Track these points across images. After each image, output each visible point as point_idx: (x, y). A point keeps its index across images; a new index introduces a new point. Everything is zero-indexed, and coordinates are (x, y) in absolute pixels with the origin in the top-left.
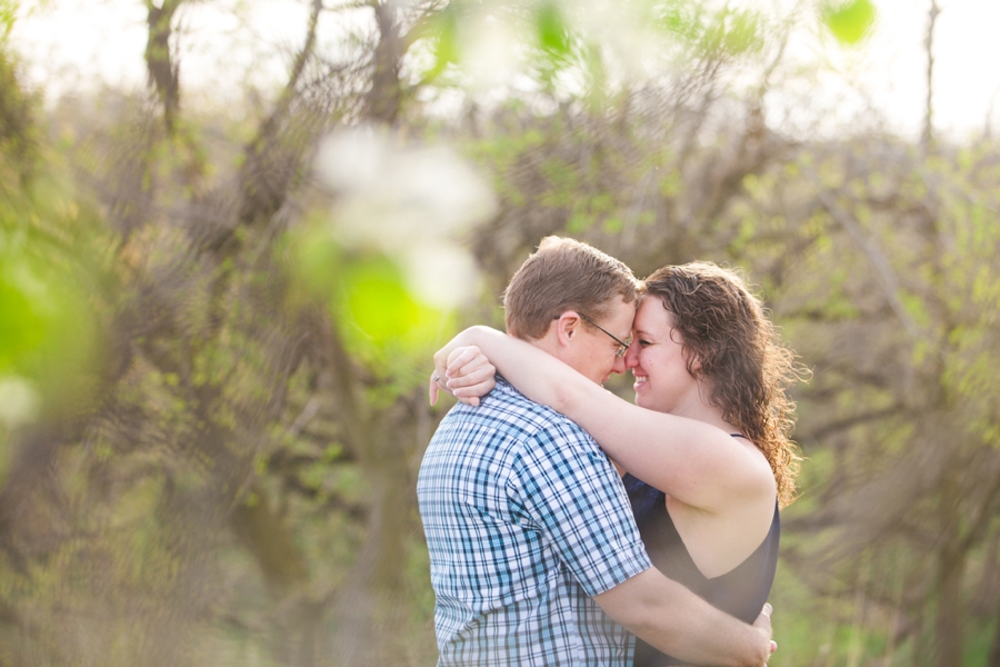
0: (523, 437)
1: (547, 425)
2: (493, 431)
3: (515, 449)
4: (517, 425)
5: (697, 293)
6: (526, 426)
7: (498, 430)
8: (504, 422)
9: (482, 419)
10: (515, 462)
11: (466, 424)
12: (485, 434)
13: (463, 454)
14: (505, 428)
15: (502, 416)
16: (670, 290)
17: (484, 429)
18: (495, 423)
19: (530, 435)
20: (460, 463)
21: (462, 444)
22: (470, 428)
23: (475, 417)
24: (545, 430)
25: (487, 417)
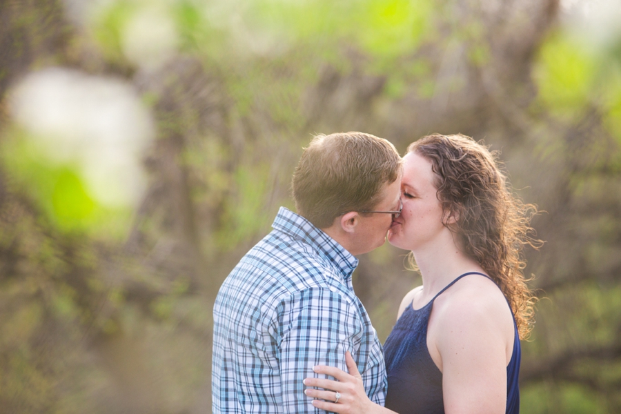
0: (292, 289)
1: (314, 286)
2: (274, 281)
3: (282, 297)
4: (292, 279)
5: (461, 161)
6: (298, 283)
7: (278, 281)
8: (283, 275)
9: (269, 268)
11: (257, 270)
12: (268, 281)
13: (249, 294)
14: (283, 280)
15: (284, 270)
16: (438, 155)
17: (268, 277)
18: (278, 274)
19: (298, 290)
20: (245, 301)
21: (250, 286)
22: (259, 274)
23: (265, 266)
24: (311, 289)
25: (274, 268)
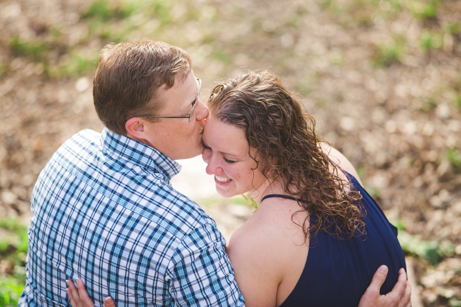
0: (180, 235)
1: (198, 226)
3: (175, 245)
10: (174, 255)
19: (185, 234)
24: (197, 230)
